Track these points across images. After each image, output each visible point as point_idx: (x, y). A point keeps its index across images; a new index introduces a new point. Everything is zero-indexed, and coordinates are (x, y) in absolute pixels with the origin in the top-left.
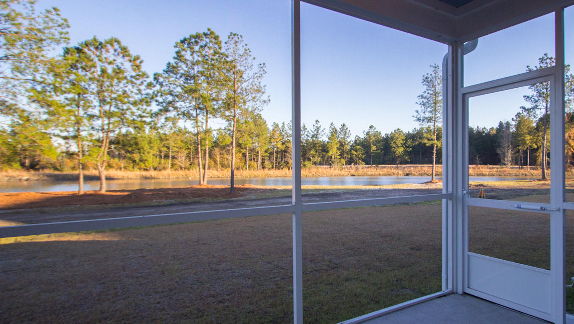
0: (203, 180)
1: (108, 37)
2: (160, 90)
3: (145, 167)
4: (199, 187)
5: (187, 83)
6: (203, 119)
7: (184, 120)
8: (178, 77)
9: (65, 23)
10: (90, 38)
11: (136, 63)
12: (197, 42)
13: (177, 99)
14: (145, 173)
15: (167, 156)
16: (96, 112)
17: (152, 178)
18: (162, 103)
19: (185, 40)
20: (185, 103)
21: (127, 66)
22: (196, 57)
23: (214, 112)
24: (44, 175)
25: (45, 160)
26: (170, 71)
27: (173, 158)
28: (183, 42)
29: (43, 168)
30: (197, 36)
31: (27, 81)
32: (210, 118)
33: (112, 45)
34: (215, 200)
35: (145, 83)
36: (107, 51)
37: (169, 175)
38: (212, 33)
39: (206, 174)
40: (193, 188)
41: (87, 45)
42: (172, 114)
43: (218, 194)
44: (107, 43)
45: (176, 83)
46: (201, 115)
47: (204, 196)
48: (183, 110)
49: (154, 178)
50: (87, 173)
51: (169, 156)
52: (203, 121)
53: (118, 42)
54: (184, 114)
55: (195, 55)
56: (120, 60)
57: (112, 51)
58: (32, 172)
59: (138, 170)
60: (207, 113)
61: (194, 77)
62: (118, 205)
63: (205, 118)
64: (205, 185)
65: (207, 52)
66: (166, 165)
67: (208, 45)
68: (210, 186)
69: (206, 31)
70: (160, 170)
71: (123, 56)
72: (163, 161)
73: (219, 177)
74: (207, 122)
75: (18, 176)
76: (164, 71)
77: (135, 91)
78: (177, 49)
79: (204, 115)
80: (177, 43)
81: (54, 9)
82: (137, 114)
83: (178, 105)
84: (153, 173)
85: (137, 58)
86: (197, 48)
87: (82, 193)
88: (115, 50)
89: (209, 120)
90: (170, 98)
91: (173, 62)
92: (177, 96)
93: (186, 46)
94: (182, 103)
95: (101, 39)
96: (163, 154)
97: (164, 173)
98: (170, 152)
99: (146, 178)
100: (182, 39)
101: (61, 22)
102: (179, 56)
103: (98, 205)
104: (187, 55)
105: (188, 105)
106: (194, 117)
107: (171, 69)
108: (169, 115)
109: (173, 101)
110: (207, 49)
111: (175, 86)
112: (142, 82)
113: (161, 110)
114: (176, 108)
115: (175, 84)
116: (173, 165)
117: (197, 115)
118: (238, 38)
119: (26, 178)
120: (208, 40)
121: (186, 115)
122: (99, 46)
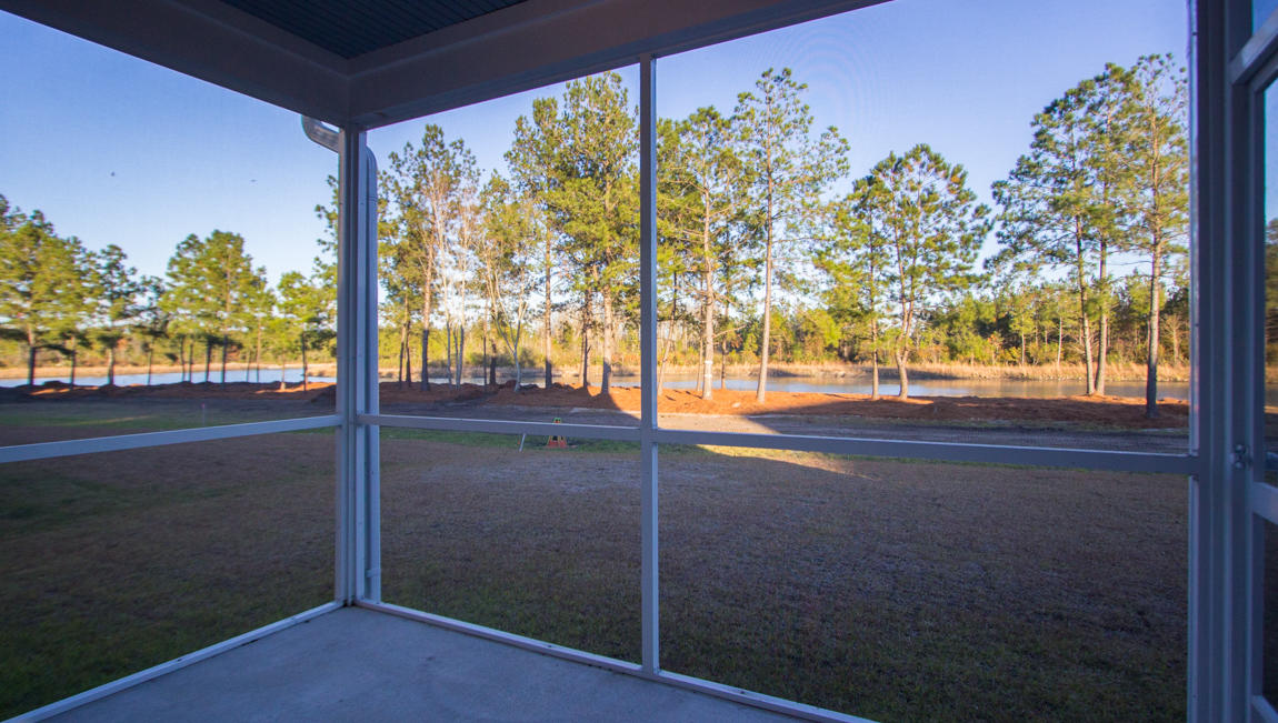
0: (1096, 386)
1: (909, 148)
2: (1003, 214)
3: (1011, 359)
4: (1085, 399)
5: (1060, 190)
6: (1093, 257)
7: (1051, 265)
8: (1040, 181)
9: (843, 146)
10: (884, 157)
11: (956, 177)
12: (1080, 102)
13: (1036, 226)
14: (1009, 369)
15: (1053, 337)
16: (896, 271)
17: (1022, 378)
18: (1008, 237)
19: (1055, 104)
20: (1054, 231)
21: (941, 186)
22: (1077, 134)
23: (1123, 240)
24: (862, 369)
25: (865, 348)
26: (1023, 174)
27: (1067, 339)
28: (1048, 110)
29: (863, 360)
30: (1080, 90)
31: (803, 240)
32: (1110, 253)
33: (917, 159)
34: (1101, 428)
35: (971, 211)
36: (911, 170)
37: (1056, 373)
38: (1115, 71)
39: (1102, 372)
40: (1071, 401)
41: (880, 170)
42: (1028, 255)
43: (1114, 417)
44: (908, 157)
45: (1036, 195)
46: (1088, 250)
47: (1080, 419)
48: (1049, 245)
49: (1027, 379)
50: (917, 367)
51: (1057, 338)
52: (1095, 261)
53: (925, 149)
54: (1053, 254)
55: (1075, 131)
56: (927, 180)
57: (916, 167)
58: (850, 365)
59: (999, 364)
60: (1103, 245)
61: (1074, 175)
62: (911, 421)
63: (1098, 256)
64: (1098, 395)
65: (1104, 115)
66: (1053, 355)
67: (1107, 99)
68: (1110, 399)
69: (1100, 72)
70: (1040, 364)
71: (936, 171)
72: (1046, 347)
73: (1175, 380)
74: (1103, 263)
75: (835, 370)
76: (1012, 173)
77: (953, 225)
78: (1037, 128)
79: (1094, 250)
80: (1037, 117)
81: (831, 129)
82: (954, 265)
83: (1039, 237)
84: (1024, 369)
85: (958, 169)
86: (1079, 114)
87: (876, 398)
88: (922, 166)
89: (1108, 259)
90: (1022, 227)
91: (1028, 152)
92: (1037, 220)
93: (1056, 116)
94: (1049, 234)
95: (899, 154)
96: (1046, 334)
97: (1048, 368)
98: (1061, 330)
99: (1013, 378)
100: (1049, 105)
101: (838, 145)
102: (1041, 140)
103: (882, 419)
104: (1059, 134)
105: (1060, 233)
106: (1073, 256)
107: (1025, 170)
108: (1021, 258)
109: (1029, 231)
110: (1103, 110)
111: (1033, 201)
112: (964, 210)
113: (1004, 252)
114: (1034, 244)
115: (1034, 198)
116: (1066, 355)
117: (1080, 251)
118: (1161, 63)
119: (842, 373)
120: (1105, 89)
121: (1057, 255)
122: (898, 166)
